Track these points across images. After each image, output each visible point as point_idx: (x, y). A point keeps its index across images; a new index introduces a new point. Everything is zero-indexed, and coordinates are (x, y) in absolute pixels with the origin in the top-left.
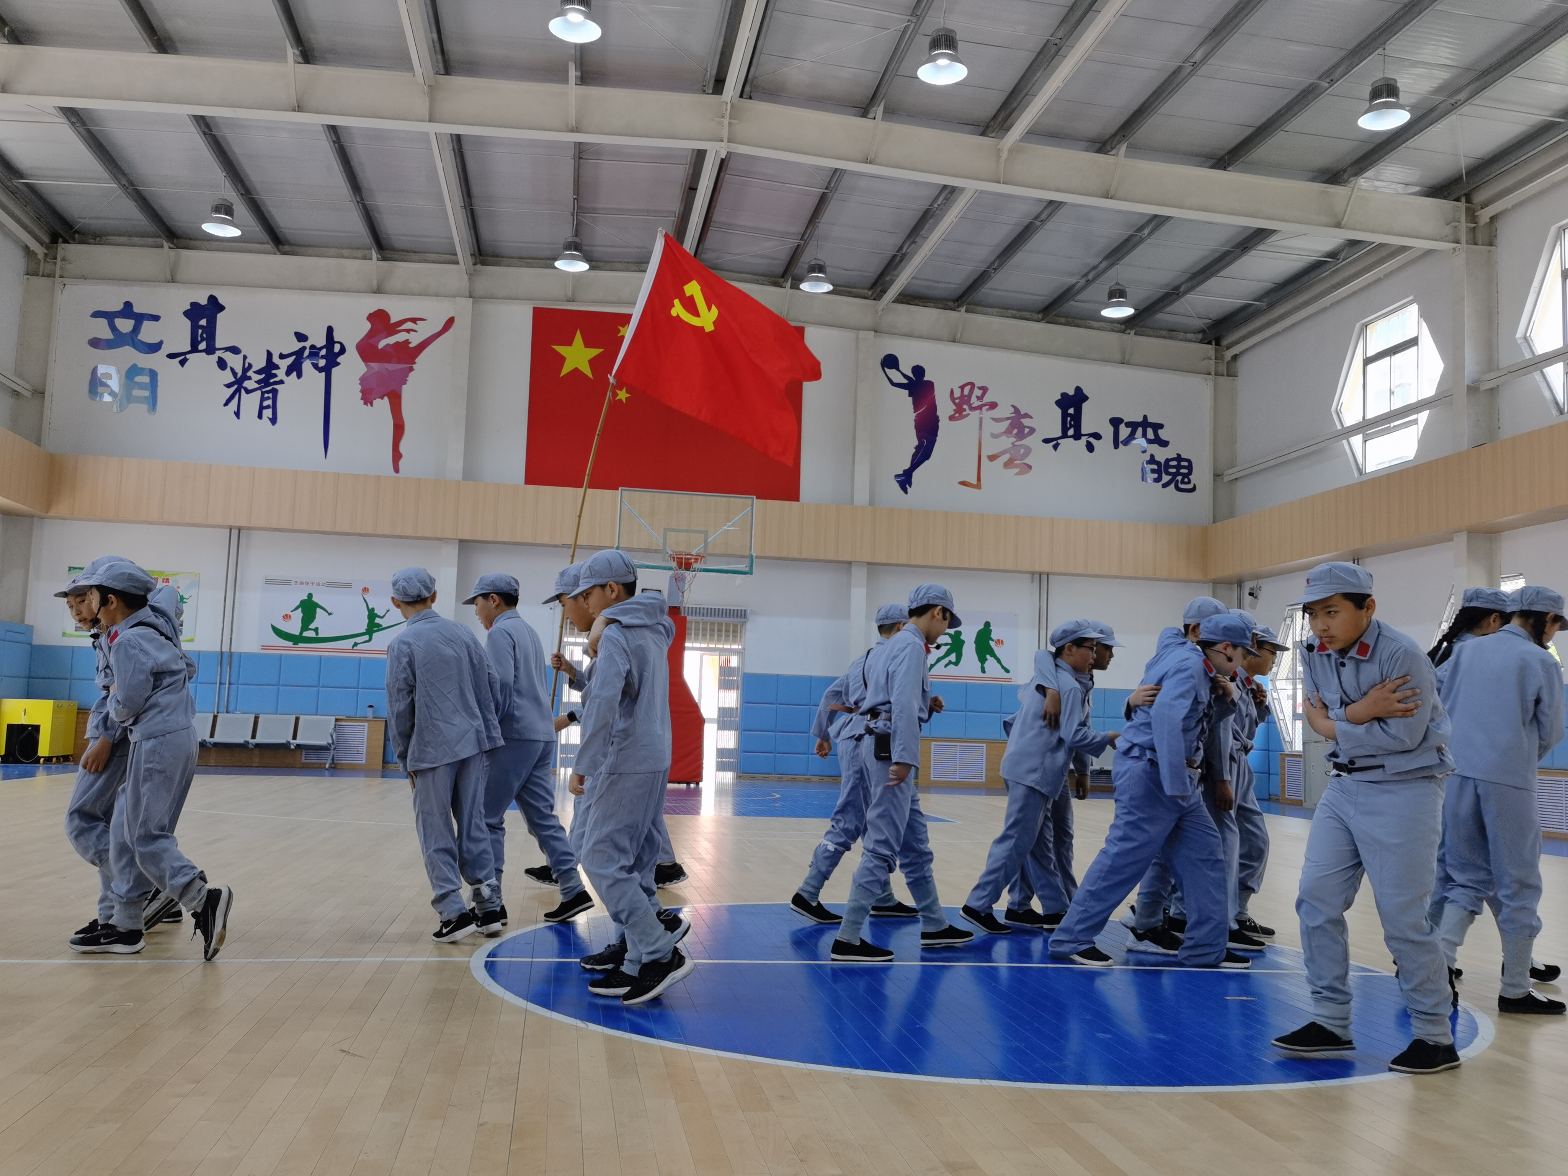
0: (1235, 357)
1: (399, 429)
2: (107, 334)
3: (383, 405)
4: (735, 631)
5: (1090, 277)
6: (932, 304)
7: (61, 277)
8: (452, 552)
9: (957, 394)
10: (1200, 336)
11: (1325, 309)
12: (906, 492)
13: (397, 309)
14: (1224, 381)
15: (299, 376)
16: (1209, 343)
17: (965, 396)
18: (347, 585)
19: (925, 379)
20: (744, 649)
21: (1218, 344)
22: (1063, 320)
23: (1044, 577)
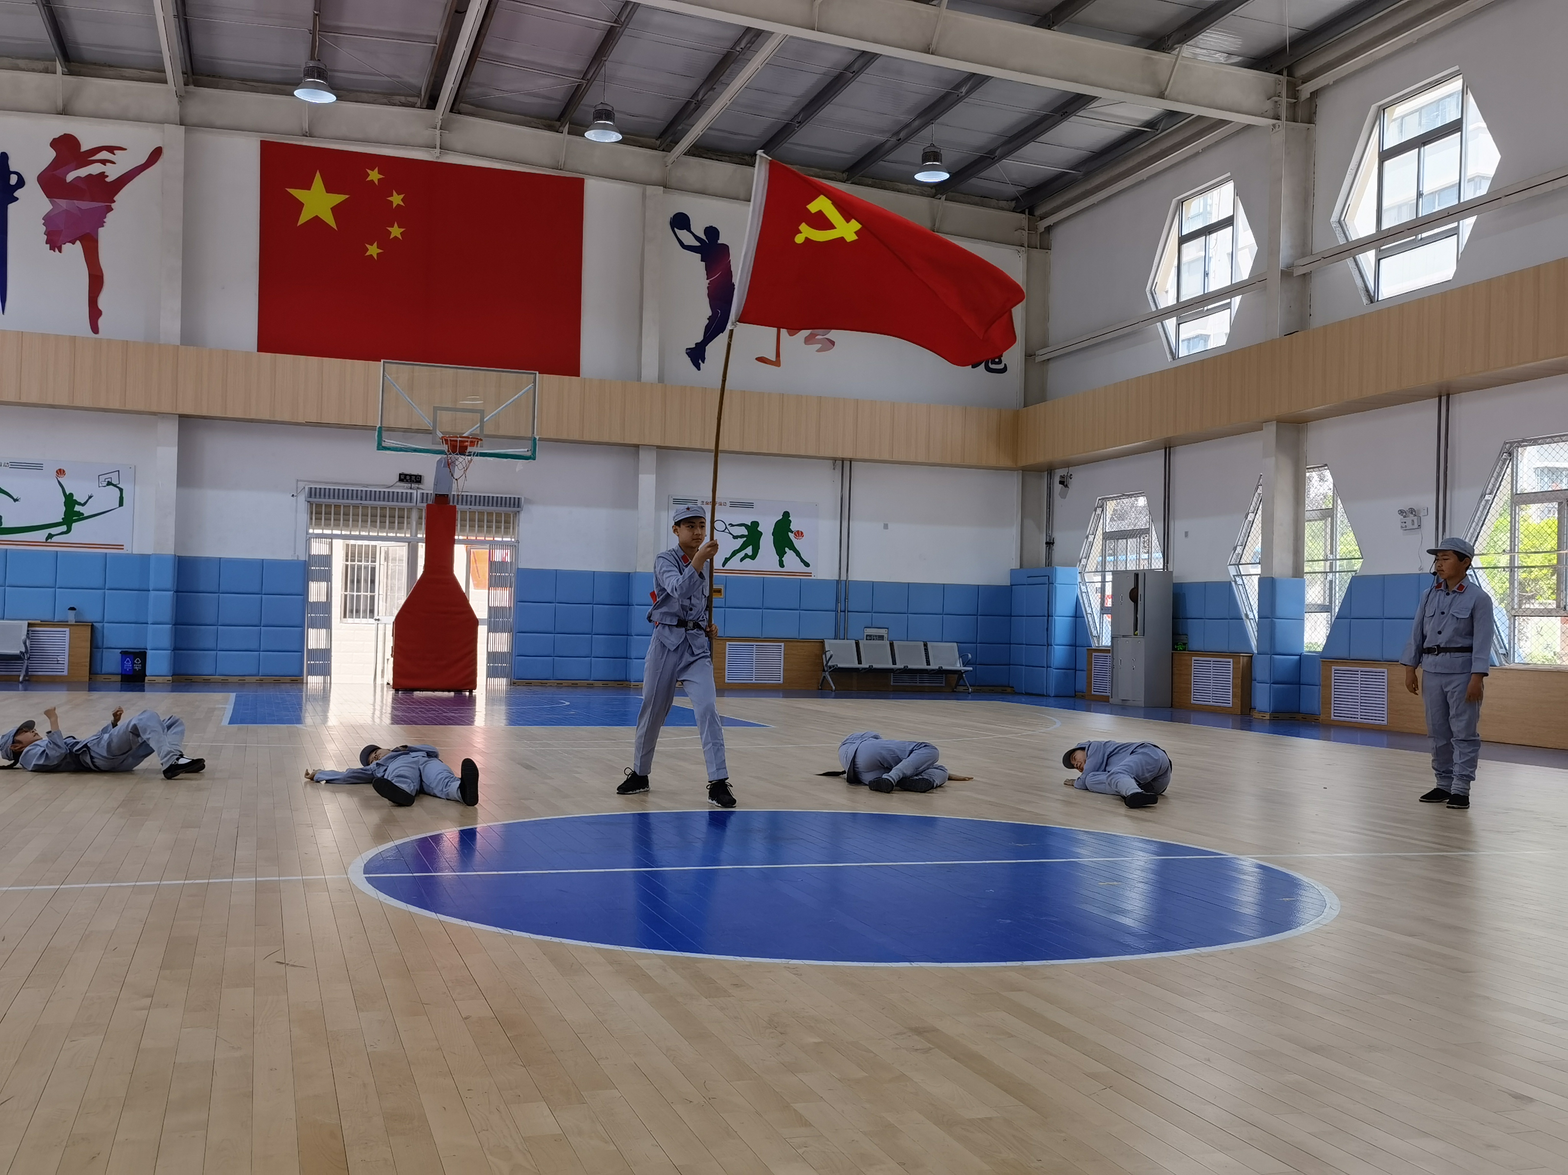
0: (1049, 229)
1: (96, 282)
3: (74, 251)
4: (507, 522)
5: (902, 135)
6: (727, 158)
8: (170, 431)
10: (1013, 204)
11: (1141, 183)
12: (699, 369)
13: (89, 134)
14: (1037, 254)
16: (1023, 212)
18: (38, 467)
19: (719, 242)
20: (518, 542)
21: (1031, 213)
22: (870, 181)
23: (847, 464)
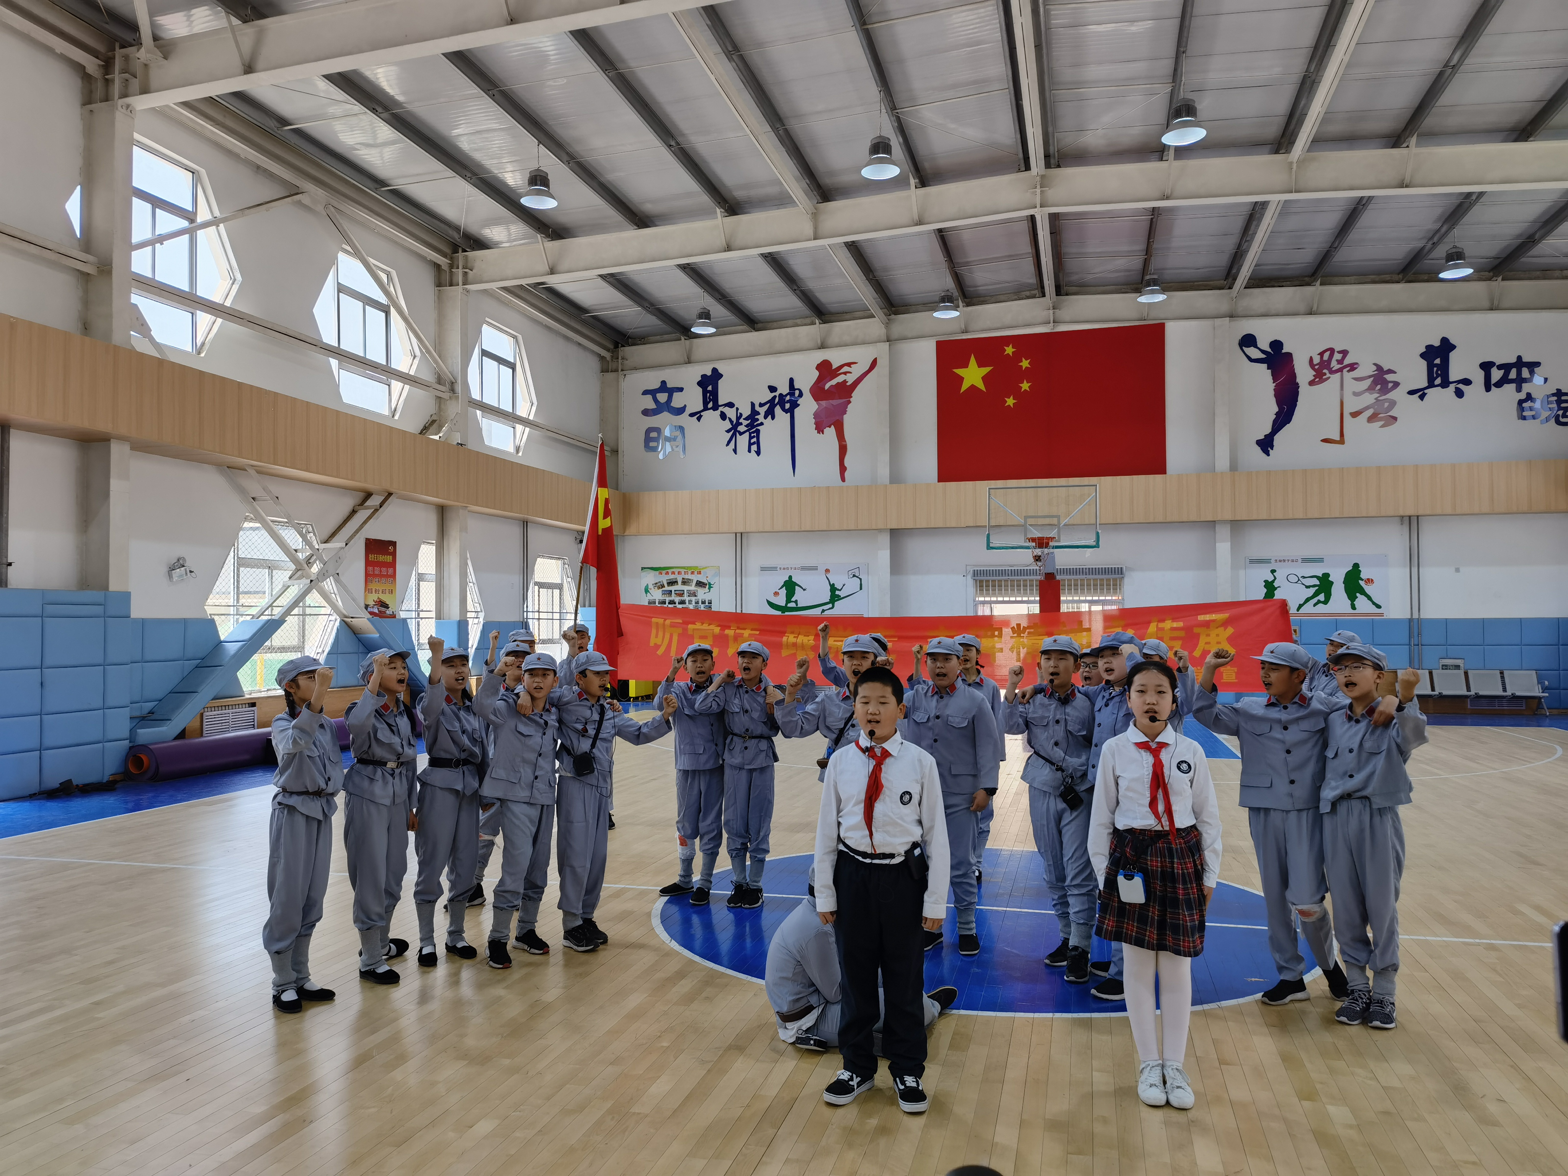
1: (843, 450)
2: (652, 406)
3: (831, 432)
4: (1115, 585)
6: (1288, 283)
7: (622, 370)
8: (885, 539)
9: (1317, 360)
12: (1268, 455)
13: (836, 358)
15: (773, 418)
17: (1326, 361)
18: (815, 568)
19: (1283, 351)
20: (1123, 599)
23: (1414, 521)
